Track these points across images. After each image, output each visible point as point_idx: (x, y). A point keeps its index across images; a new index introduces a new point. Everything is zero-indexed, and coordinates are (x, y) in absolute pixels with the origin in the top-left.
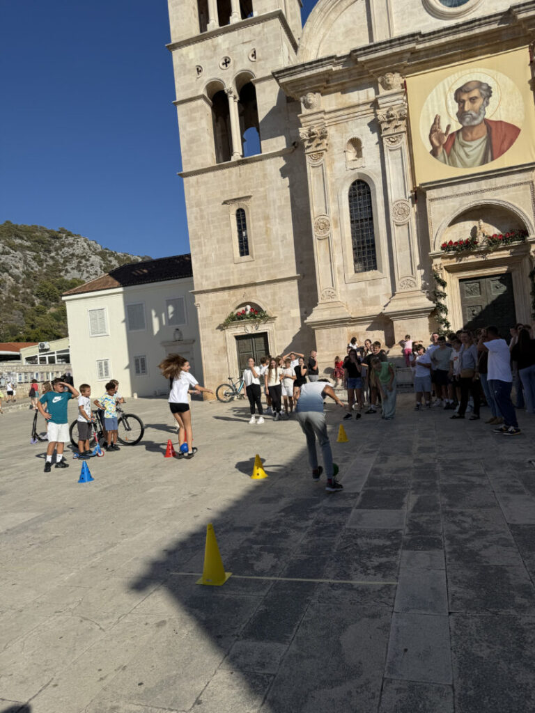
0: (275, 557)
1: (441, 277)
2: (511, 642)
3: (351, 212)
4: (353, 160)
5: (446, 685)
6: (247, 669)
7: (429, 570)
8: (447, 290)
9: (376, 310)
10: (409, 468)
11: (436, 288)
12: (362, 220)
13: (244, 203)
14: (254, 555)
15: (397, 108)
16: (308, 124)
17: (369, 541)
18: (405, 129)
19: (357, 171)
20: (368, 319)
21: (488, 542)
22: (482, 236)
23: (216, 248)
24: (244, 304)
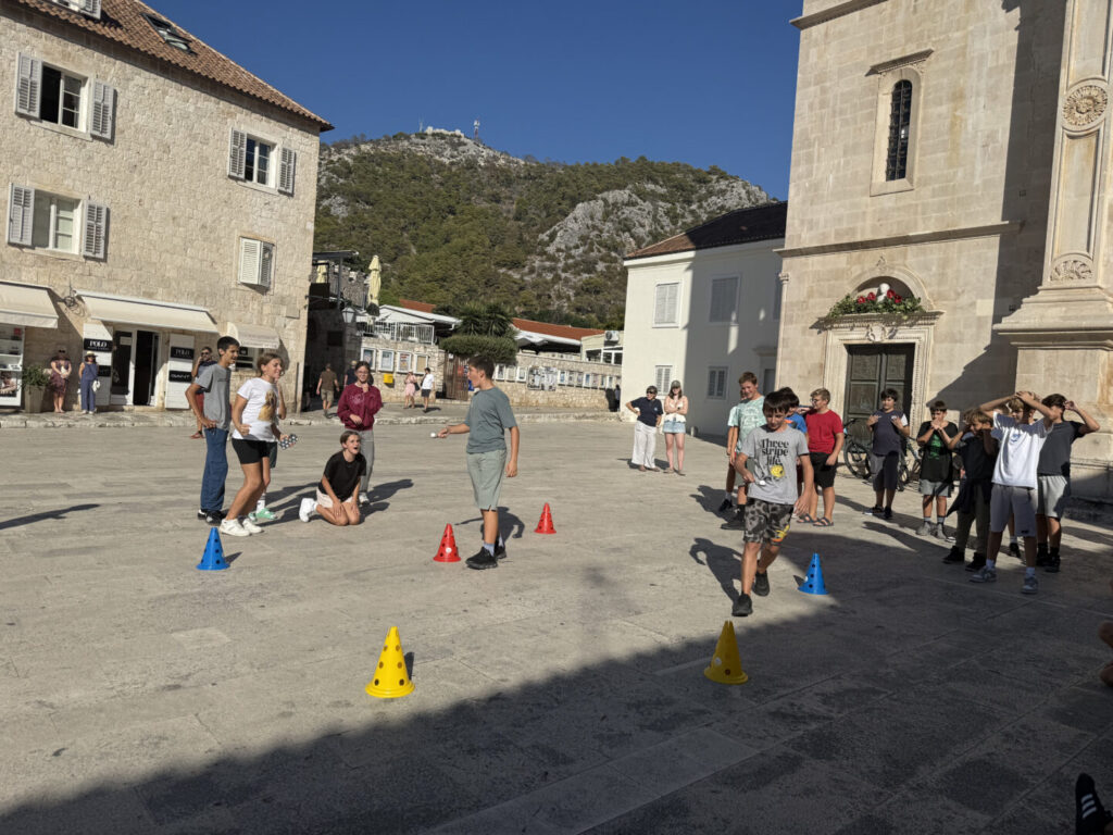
13: (915, 67)
23: (839, 163)
24: (876, 282)
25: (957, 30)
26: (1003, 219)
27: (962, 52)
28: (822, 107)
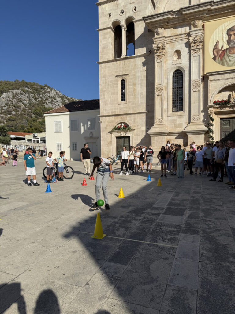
0: (125, 230)
1: (212, 117)
2: (226, 276)
3: (173, 84)
4: (176, 60)
5: (194, 290)
6: (109, 273)
7: (192, 243)
8: (214, 123)
9: (180, 130)
10: (188, 200)
11: (209, 121)
12: (178, 88)
13: (125, 77)
14: (117, 229)
15: (200, 37)
16: (157, 42)
17: (166, 228)
18: (202, 47)
19: (178, 65)
20: (177, 134)
21: (220, 234)
22: (233, 99)
23: (111, 97)
24: (121, 123)
25: (133, 70)
26: (146, 110)
27: (135, 75)
28: (105, 83)
